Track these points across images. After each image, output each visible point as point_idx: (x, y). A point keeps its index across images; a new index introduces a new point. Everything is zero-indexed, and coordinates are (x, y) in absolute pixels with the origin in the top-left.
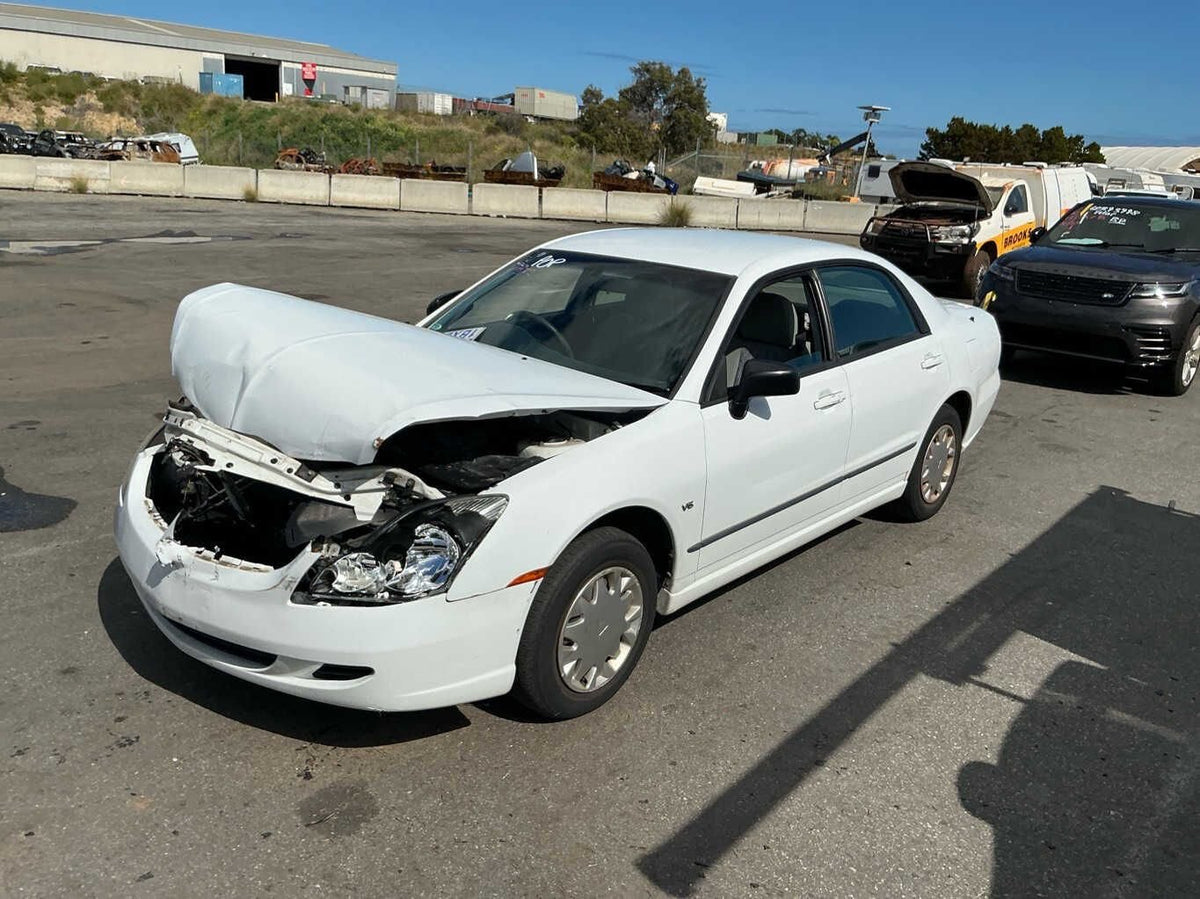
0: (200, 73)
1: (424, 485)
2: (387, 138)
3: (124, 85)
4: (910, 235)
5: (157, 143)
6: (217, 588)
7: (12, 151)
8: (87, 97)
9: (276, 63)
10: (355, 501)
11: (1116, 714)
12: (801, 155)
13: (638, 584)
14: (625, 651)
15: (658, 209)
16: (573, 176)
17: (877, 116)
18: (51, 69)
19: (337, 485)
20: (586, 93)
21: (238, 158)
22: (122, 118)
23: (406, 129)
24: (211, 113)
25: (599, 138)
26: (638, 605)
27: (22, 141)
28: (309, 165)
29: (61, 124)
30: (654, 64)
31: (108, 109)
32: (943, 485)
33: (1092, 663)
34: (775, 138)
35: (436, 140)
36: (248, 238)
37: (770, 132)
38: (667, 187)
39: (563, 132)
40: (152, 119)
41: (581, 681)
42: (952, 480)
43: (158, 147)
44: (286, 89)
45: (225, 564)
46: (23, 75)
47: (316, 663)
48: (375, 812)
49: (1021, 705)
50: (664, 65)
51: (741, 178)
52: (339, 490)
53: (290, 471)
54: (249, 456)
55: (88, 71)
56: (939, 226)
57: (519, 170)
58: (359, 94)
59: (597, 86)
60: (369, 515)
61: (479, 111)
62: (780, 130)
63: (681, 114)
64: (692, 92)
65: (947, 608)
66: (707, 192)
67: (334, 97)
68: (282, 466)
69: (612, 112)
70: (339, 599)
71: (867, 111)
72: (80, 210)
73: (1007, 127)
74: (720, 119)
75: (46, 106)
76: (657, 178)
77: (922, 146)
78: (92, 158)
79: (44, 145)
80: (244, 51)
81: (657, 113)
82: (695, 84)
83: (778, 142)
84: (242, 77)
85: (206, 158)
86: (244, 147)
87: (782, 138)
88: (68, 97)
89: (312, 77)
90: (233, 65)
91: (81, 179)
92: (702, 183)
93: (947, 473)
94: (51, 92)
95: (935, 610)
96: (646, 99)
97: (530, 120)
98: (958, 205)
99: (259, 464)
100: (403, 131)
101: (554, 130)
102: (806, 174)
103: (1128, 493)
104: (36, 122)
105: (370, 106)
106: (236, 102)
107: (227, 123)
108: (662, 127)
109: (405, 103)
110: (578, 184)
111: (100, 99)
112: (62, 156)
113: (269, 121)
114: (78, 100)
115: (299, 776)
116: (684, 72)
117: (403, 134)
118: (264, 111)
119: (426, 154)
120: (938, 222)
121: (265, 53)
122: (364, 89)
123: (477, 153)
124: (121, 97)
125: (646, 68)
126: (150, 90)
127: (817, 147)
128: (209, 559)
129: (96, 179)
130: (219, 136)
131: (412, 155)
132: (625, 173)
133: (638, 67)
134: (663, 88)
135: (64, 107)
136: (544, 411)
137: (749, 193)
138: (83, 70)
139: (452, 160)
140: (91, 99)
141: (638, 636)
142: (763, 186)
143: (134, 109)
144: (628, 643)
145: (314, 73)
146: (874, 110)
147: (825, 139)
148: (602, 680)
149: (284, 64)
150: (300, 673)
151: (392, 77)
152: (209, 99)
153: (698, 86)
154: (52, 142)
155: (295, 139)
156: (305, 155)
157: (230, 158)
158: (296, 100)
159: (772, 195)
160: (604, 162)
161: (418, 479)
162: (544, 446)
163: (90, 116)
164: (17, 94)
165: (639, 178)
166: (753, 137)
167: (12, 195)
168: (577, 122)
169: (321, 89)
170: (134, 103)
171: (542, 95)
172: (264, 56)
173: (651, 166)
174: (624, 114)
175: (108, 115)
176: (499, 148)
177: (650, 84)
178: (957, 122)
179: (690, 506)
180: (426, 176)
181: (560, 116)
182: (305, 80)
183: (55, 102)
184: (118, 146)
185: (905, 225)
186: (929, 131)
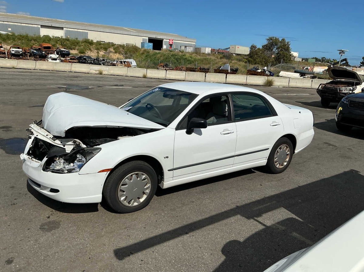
0: (141, 43)
1: (82, 144)
2: (189, 60)
3: (120, 46)
4: (332, 90)
5: (126, 62)
6: (30, 166)
7: (88, 63)
8: (110, 49)
9: (162, 40)
10: (66, 147)
11: (295, 234)
12: (323, 65)
13: (149, 178)
14: (145, 197)
15: (263, 81)
16: (242, 71)
17: (344, 53)
18: (103, 42)
19: (61, 143)
20: (251, 46)
21: (148, 66)
22: (119, 55)
23: (194, 58)
24: (143, 54)
25: (255, 60)
26: (149, 184)
27: (91, 60)
28: (166, 68)
29: (103, 56)
30: (274, 37)
31: (116, 52)
32: (285, 164)
33: (299, 219)
34: (314, 60)
35: (202, 61)
36: (137, 87)
37: (313, 58)
38: (270, 74)
39: (244, 58)
40: (127, 55)
41: (128, 203)
42: (289, 162)
43: (126, 63)
44: (164, 47)
45: (33, 160)
46: (95, 43)
47: (50, 188)
48: (58, 228)
49: (264, 227)
50: (277, 38)
51: (295, 72)
52: (61, 144)
53: (50, 138)
54: (42, 134)
55: (112, 42)
56: (342, 87)
57: (224, 69)
58: (184, 48)
59: (255, 44)
60: (69, 151)
61: (219, 52)
62: (317, 57)
63: (281, 53)
64: (285, 46)
65: (264, 198)
66: (283, 76)
67: (177, 49)
68: (49, 137)
69: (259, 52)
70: (54, 171)
71: (341, 51)
72: (98, 79)
74: (295, 54)
75: (100, 51)
76: (267, 71)
77: (361, 63)
78: (108, 65)
79: (96, 62)
80: (153, 36)
81: (274, 52)
82: (287, 43)
83: (316, 61)
84: (152, 44)
85: (139, 66)
86: (150, 63)
87: (317, 60)
88: (106, 49)
89: (172, 44)
90: (151, 40)
91: (101, 71)
92: (282, 73)
93: (287, 160)
94: (101, 48)
95: (259, 198)
96: (270, 48)
97: (234, 55)
98: (351, 80)
99: (44, 136)
100: (193, 58)
101: (241, 58)
102: (323, 71)
103: (359, 172)
104: (97, 56)
105: (187, 51)
106: (150, 50)
107: (146, 56)
108: (275, 56)
109: (197, 51)
110: (242, 73)
111: (114, 50)
112: (101, 65)
113: (157, 56)
114: (108, 50)
115: (47, 217)
116: (283, 40)
117: (193, 59)
118: (157, 53)
119: (199, 65)
120: (343, 86)
121: (159, 37)
122: (186, 47)
123: (214, 64)
124: (119, 49)
125: (271, 39)
126: (127, 47)
127: (329, 63)
129: (105, 71)
130: (144, 60)
131: (195, 65)
132: (257, 70)
133: (268, 38)
134: (276, 45)
135: (104, 52)
136: (119, 127)
137: (298, 76)
138: (111, 42)
139: (206, 67)
140: (112, 50)
141: (150, 193)
142: (302, 74)
143: (122, 52)
144: (146, 195)
145: (172, 42)
146: (343, 51)
147: (332, 60)
148: (136, 204)
149: (164, 40)
150: (47, 190)
151: (194, 43)
152: (143, 50)
153: (288, 44)
154: (99, 61)
155: (164, 61)
156: (165, 65)
157: (146, 66)
158: (166, 50)
159: (305, 77)
160: (251, 67)
161: (81, 142)
162: (123, 137)
163: (111, 54)
164: (93, 48)
165: (261, 72)
166: (307, 60)
167: (82, 74)
168: (248, 55)
169: (174, 47)
170: (123, 51)
171: (238, 47)
172: (159, 38)
173: (266, 68)
174: (263, 52)
175: (115, 54)
176: (221, 63)
177: (272, 43)
179: (167, 157)
180: (197, 71)
181: (243, 53)
182: (169, 44)
183: (102, 50)
184: (115, 62)
185: (331, 86)
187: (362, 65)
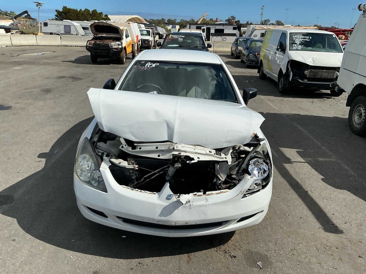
1: (244, 147)
45: (209, 195)
47: (239, 218)
53: (215, 154)
56: (111, 42)
60: (230, 162)
71: (37, 4)
73: (81, 9)
98: (112, 35)
127: (8, 16)
128: (201, 196)
137: (4, 33)
142: (7, 30)
146: (39, 3)
147: (10, 13)
150: (233, 223)
159: (13, 33)
178: (65, 8)
186: (56, 11)
187: (57, 18)
